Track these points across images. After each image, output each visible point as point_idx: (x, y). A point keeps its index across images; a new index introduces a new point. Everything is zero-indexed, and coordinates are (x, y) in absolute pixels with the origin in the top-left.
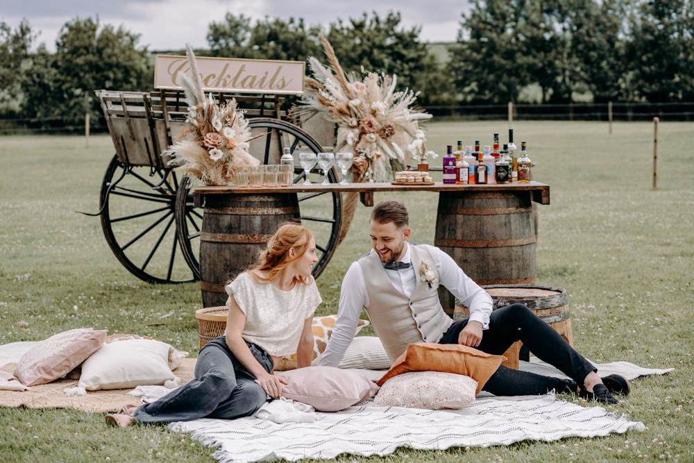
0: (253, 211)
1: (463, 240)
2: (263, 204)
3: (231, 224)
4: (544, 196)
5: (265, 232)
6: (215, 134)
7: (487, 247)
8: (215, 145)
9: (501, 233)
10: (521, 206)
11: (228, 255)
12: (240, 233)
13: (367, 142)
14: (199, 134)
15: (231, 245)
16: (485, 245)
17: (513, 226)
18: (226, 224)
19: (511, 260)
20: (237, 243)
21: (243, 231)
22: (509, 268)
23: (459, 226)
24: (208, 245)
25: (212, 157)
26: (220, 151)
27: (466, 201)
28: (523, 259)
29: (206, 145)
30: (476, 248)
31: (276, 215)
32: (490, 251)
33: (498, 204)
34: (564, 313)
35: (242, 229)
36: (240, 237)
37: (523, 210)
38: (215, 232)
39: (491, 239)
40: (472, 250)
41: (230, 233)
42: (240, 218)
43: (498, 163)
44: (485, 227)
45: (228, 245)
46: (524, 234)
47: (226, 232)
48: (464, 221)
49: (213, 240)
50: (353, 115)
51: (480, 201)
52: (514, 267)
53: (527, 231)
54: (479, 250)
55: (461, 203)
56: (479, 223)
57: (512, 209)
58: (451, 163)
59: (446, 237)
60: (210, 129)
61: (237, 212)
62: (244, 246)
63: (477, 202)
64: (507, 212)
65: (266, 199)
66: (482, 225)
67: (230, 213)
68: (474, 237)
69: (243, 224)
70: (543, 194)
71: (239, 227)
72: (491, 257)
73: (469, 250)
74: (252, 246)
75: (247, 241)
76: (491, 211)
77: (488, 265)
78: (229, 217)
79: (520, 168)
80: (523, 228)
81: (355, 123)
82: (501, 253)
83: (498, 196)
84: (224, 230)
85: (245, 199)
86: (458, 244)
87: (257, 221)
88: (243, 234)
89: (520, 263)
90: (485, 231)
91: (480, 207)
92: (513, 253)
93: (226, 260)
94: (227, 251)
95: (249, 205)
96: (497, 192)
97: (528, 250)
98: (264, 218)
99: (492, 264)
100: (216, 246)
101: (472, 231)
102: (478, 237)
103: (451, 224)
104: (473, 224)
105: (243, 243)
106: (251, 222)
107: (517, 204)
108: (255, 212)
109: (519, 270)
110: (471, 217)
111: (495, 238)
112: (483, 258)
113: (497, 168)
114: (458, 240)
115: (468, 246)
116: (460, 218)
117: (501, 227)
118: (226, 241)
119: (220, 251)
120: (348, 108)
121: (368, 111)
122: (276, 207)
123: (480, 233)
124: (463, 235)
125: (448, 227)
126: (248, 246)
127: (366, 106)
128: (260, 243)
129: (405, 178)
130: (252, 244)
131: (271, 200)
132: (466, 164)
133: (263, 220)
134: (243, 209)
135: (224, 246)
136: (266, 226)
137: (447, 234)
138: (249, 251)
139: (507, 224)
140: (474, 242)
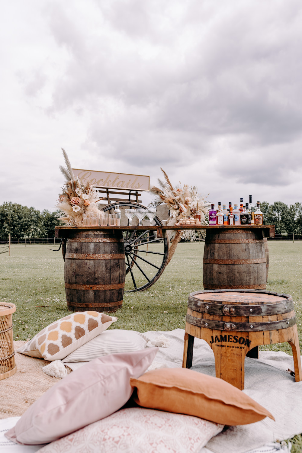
0: (89, 240)
1: (218, 260)
2: (96, 236)
3: (77, 248)
4: (271, 232)
5: (96, 252)
6: (77, 198)
7: (234, 264)
8: (77, 204)
9: (243, 255)
10: (256, 239)
11: (74, 266)
12: (81, 253)
13: (182, 216)
14: (69, 197)
15: (77, 260)
16: (233, 263)
17: (251, 251)
18: (75, 248)
19: (249, 273)
20: (80, 259)
21: (83, 252)
22: (248, 278)
23: (216, 251)
25: (74, 210)
26: (78, 207)
27: (221, 235)
28: (258, 272)
29: (72, 203)
30: (226, 264)
31: (104, 243)
32: (236, 266)
33: (241, 237)
34: (291, 320)
35: (83, 251)
36: (82, 256)
37: (258, 241)
39: (236, 259)
40: (224, 266)
41: (77, 253)
42: (82, 244)
43: (242, 214)
44: (233, 251)
45: (75, 260)
46: (258, 256)
47: (74, 253)
48: (219, 247)
50: (176, 203)
51: (229, 235)
52: (251, 277)
53: (260, 255)
54: (229, 266)
55: (218, 236)
56: (229, 249)
57: (250, 240)
58: (213, 214)
59: (209, 258)
60: (75, 195)
61: (81, 241)
62: (84, 261)
63: (227, 235)
64: (247, 242)
65: (98, 233)
66: (230, 250)
67: (77, 241)
68: (225, 258)
69: (83, 247)
70: (270, 230)
71: (81, 250)
72: (236, 271)
73: (223, 266)
74: (88, 261)
75: (85, 258)
76: (237, 241)
77: (234, 275)
78: (76, 243)
79: (256, 217)
80: (258, 253)
81: (177, 207)
82: (243, 268)
83: (241, 231)
84: (74, 252)
85: (86, 233)
86: (216, 262)
87: (92, 246)
89: (256, 275)
90: (233, 254)
91: (229, 239)
92: (251, 269)
93: (74, 269)
94: (74, 264)
95: (87, 236)
96: (240, 229)
97: (261, 266)
98: (97, 245)
99: (237, 275)
100: (69, 261)
101: (224, 254)
102: (228, 258)
103: (211, 250)
104: (225, 249)
105: (83, 259)
106: (88, 246)
107: (253, 237)
108: (91, 240)
109: (255, 279)
110: (224, 245)
111: (239, 259)
112: (231, 271)
113: (241, 216)
114: (216, 260)
115: (222, 263)
116: (217, 245)
117: (243, 251)
118: (74, 258)
119: (71, 263)
120: (174, 200)
121: (184, 202)
122: (105, 238)
123: (229, 255)
124: (219, 256)
125: (209, 252)
126: (86, 261)
127: (183, 199)
128: (93, 259)
130: (88, 259)
131: (102, 233)
132: (222, 214)
133: (95, 246)
134: (84, 238)
136: (98, 249)
137: (209, 256)
138: (86, 264)
139: (247, 250)
140: (226, 260)
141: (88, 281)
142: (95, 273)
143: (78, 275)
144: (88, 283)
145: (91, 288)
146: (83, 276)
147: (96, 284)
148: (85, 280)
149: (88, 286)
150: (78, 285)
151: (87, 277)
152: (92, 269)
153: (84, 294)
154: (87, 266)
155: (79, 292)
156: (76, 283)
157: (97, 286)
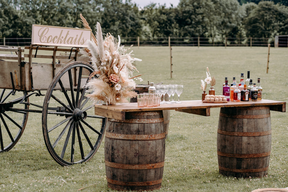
0: (151, 121)
1: (247, 133)
2: (155, 117)
3: (138, 129)
4: (283, 108)
5: (157, 133)
6: (115, 75)
7: (260, 136)
8: (117, 82)
9: (265, 129)
11: (137, 147)
12: (144, 134)
14: (106, 75)
15: (139, 142)
16: (259, 135)
17: (269, 124)
18: (135, 129)
20: (143, 140)
21: (146, 133)
22: (267, 146)
23: (245, 125)
24: (121, 141)
25: (117, 89)
26: (119, 85)
27: (249, 111)
28: (271, 141)
29: (112, 81)
30: (254, 136)
32: (261, 137)
33: (264, 113)
35: (146, 131)
36: (144, 137)
38: (127, 134)
39: (261, 132)
40: (252, 137)
41: (138, 134)
42: (144, 125)
44: (259, 125)
45: (137, 142)
47: (136, 134)
48: (248, 122)
49: (125, 138)
51: (256, 111)
52: (269, 145)
54: (256, 137)
55: (246, 112)
56: (256, 123)
58: (228, 90)
60: (113, 73)
61: (142, 122)
62: (147, 141)
63: (254, 111)
67: (138, 122)
68: (253, 131)
69: (146, 128)
70: (283, 106)
71: (144, 131)
72: (261, 141)
73: (251, 137)
74: (151, 142)
75: (148, 139)
76: (261, 116)
77: (260, 145)
78: (137, 125)
82: (265, 138)
83: (263, 108)
84: (135, 133)
85: (146, 114)
86: (245, 135)
87: (153, 127)
88: (146, 134)
90: (259, 127)
91: (256, 115)
92: (269, 138)
93: (136, 150)
94: (137, 145)
95: (148, 117)
99: (262, 145)
100: (128, 142)
101: (252, 128)
102: (256, 131)
103: (239, 124)
104: (253, 124)
106: (150, 127)
110: (252, 120)
111: (263, 131)
112: (258, 142)
114: (245, 133)
115: (251, 135)
116: (245, 121)
117: (265, 124)
118: (136, 139)
119: (131, 145)
122: (160, 118)
123: (256, 128)
124: (248, 129)
125: (237, 125)
126: (149, 142)
128: (155, 140)
129: (214, 99)
130: (151, 140)
131: (158, 114)
132: (239, 91)
133: (156, 126)
134: (146, 120)
135: (134, 142)
136: (157, 129)
137: (236, 129)
138: (149, 144)
139: (267, 123)
140: (254, 134)
141: (151, 160)
142: (156, 152)
143: (142, 156)
144: (151, 162)
145: (153, 167)
146: (146, 156)
147: (156, 162)
148: (149, 160)
149: (150, 165)
150: (141, 166)
151: (150, 157)
152: (154, 148)
153: (147, 173)
154: (151, 146)
155: (141, 171)
156: (138, 163)
157: (157, 164)
